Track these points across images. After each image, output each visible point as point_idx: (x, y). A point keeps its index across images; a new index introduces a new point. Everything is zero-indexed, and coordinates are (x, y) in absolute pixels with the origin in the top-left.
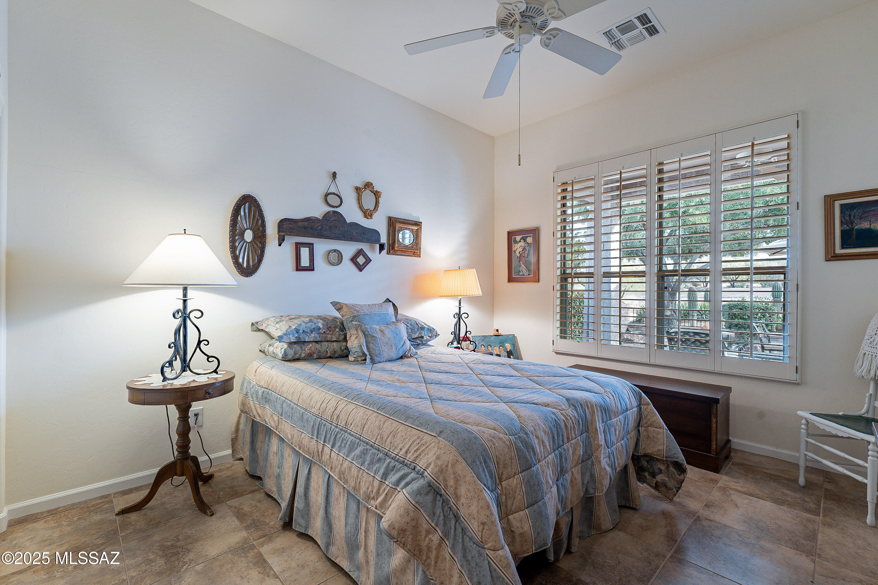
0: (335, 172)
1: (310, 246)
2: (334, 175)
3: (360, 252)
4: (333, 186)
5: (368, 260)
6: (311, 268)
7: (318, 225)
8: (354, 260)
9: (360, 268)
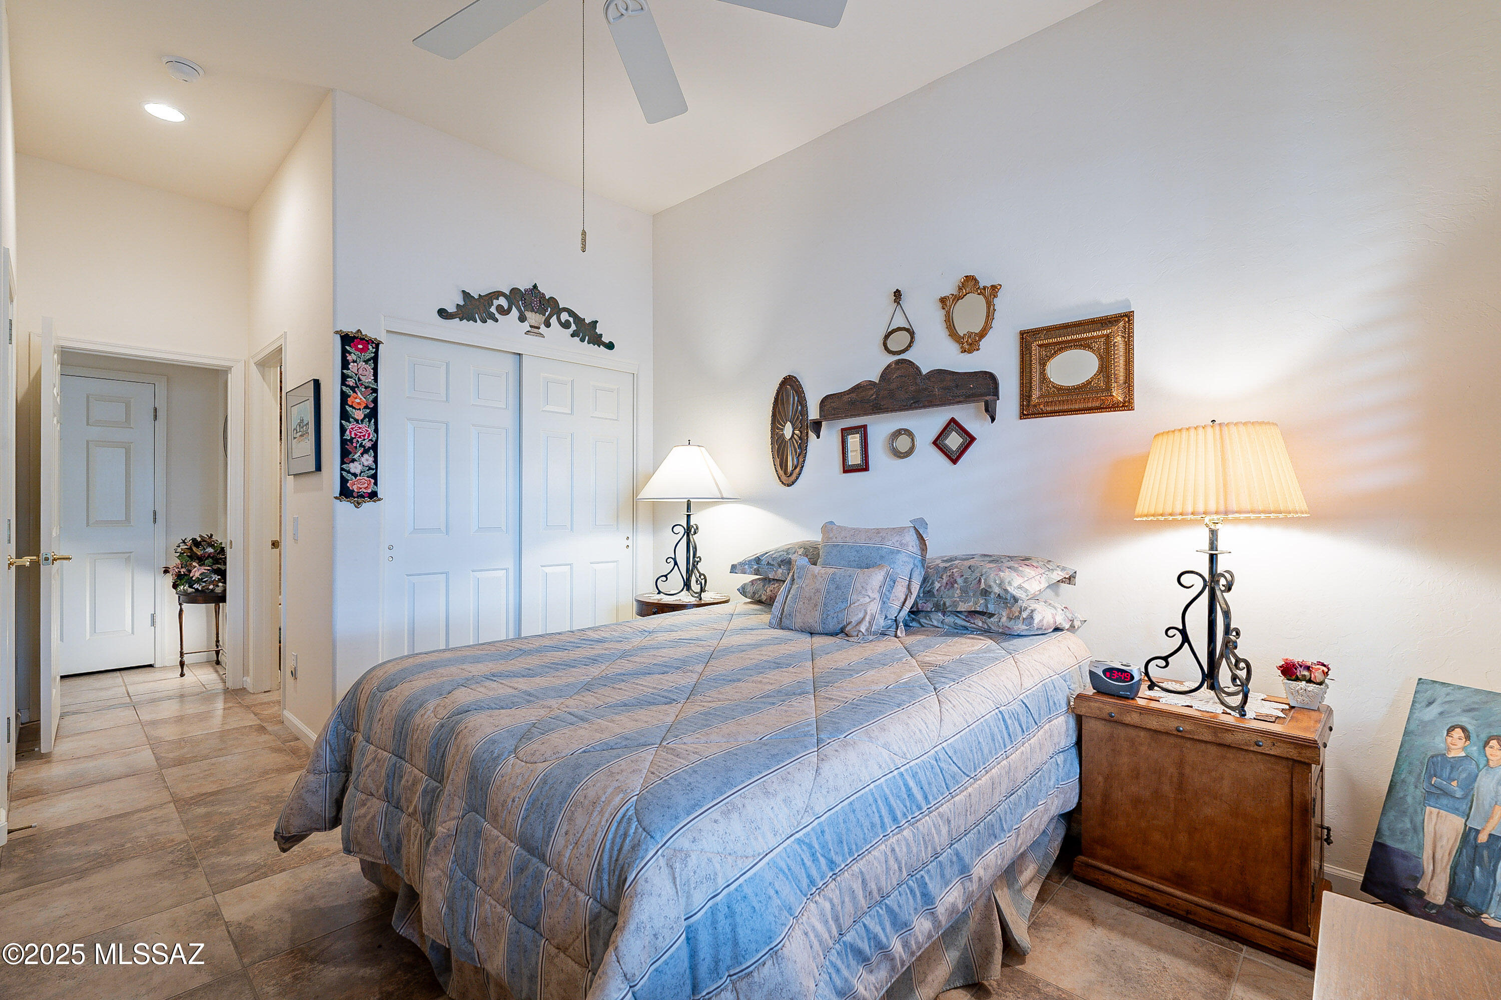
0: (897, 290)
1: (863, 430)
2: (898, 294)
3: (953, 424)
4: (899, 315)
5: (970, 439)
6: (864, 467)
7: (872, 392)
8: (938, 443)
9: (954, 458)
